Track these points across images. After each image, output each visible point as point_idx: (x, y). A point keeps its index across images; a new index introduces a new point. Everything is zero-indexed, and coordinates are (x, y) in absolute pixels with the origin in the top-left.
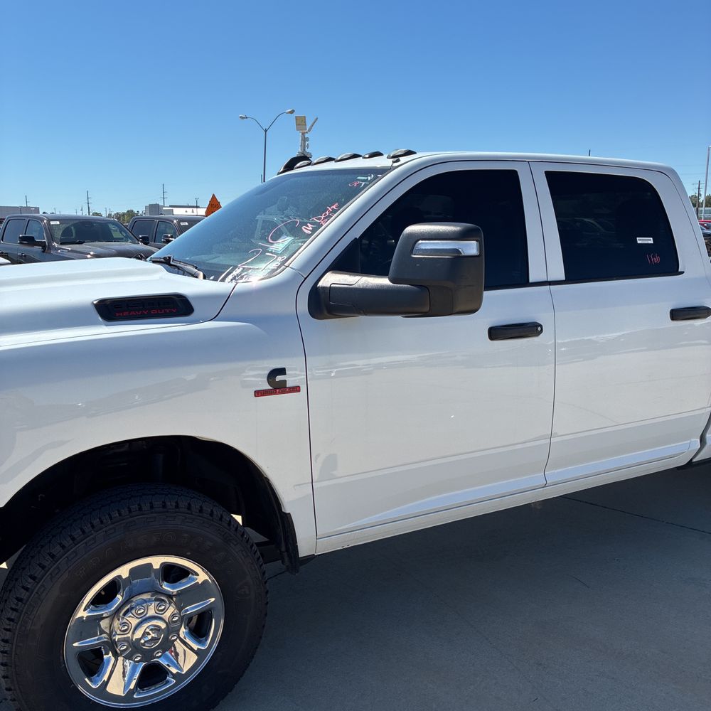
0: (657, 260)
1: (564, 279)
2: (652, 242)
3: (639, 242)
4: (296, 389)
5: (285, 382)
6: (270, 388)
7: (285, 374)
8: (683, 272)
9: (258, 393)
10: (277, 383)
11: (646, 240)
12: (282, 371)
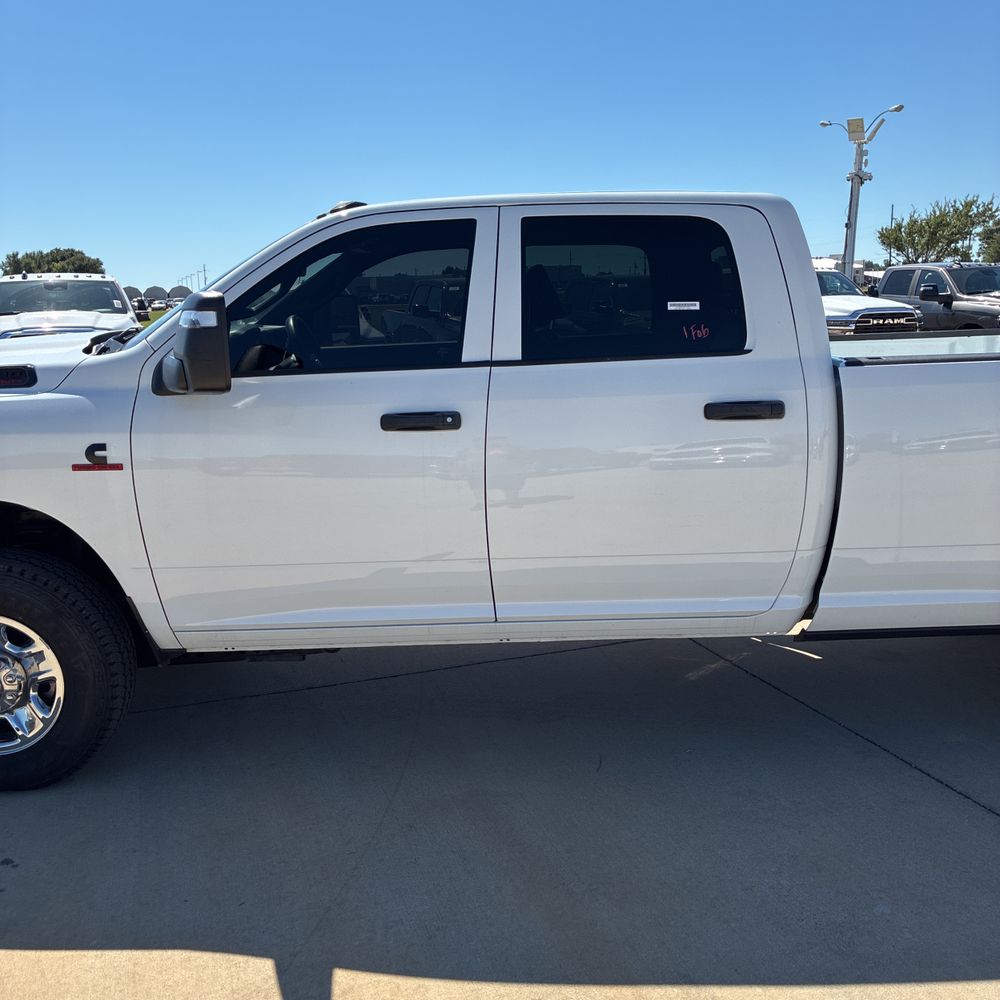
0: (703, 333)
1: (520, 358)
2: (697, 307)
3: (670, 308)
4: (119, 467)
5: (105, 458)
6: (89, 463)
7: (105, 450)
8: (750, 351)
9: (76, 467)
10: (96, 459)
11: (689, 305)
12: (102, 447)
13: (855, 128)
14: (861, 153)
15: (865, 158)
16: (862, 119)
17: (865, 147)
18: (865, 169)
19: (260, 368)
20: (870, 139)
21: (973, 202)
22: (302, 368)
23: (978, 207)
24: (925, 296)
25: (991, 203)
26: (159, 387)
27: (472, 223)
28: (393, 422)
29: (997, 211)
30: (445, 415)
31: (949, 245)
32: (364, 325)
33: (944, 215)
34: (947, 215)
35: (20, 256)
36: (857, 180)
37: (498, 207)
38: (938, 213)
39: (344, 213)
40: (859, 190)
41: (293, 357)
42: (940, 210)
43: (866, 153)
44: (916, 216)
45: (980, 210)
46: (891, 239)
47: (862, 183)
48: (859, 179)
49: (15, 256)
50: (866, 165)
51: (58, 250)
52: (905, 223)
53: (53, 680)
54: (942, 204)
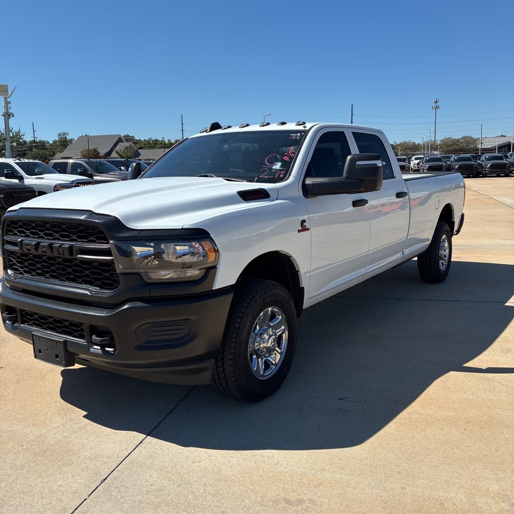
4: (308, 229)
5: (306, 226)
6: (302, 229)
7: (306, 222)
8: (396, 177)
9: (299, 231)
14: (7, 103)
15: (9, 105)
16: (7, 85)
20: (10, 96)
40: (8, 121)
43: (9, 103)
47: (9, 118)
48: (7, 116)
50: (10, 109)
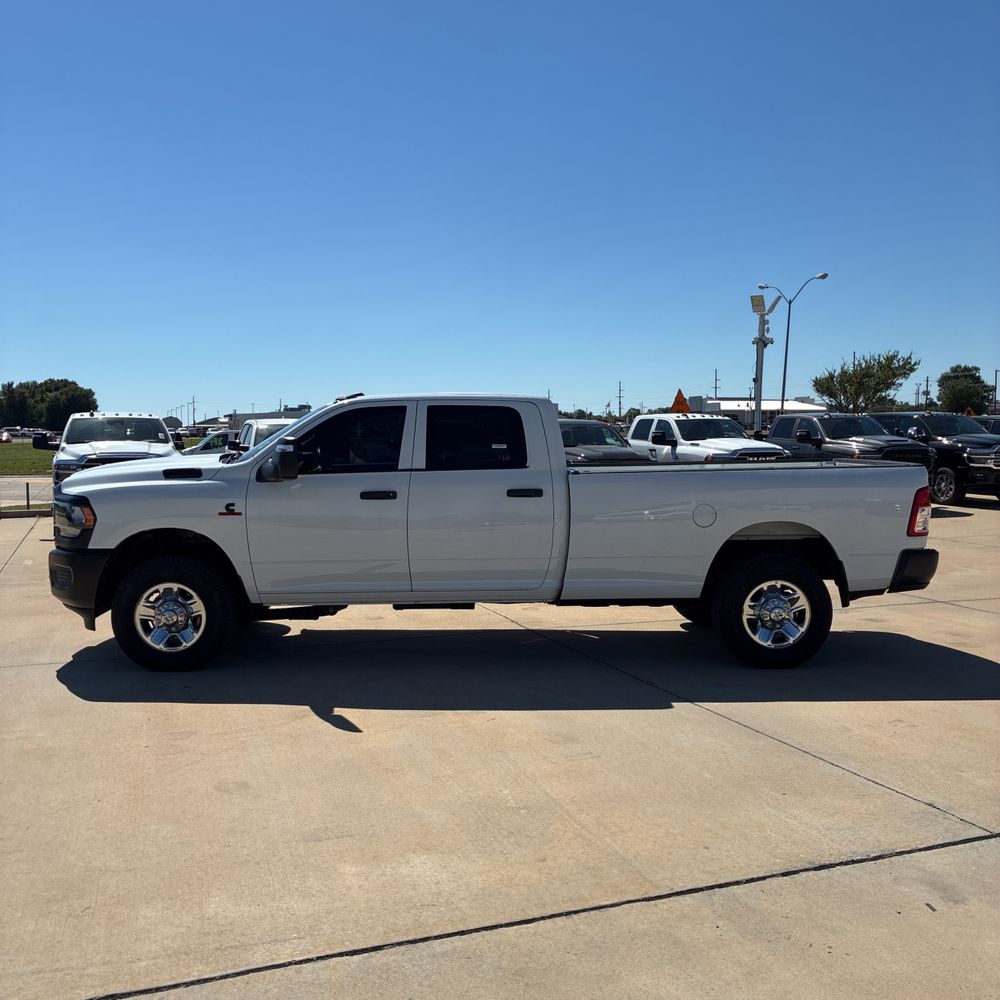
0: (508, 458)
1: (425, 468)
2: (505, 447)
4: (240, 514)
5: (234, 510)
6: (226, 512)
8: (530, 467)
9: (221, 514)
10: (230, 510)
11: (502, 446)
12: (233, 505)
13: (757, 303)
14: (763, 322)
15: (766, 326)
16: (763, 295)
17: (767, 318)
18: (767, 335)
19: (305, 470)
21: (894, 357)
22: (324, 471)
23: (898, 361)
24: (801, 439)
25: (910, 358)
26: (261, 477)
27: (405, 408)
28: (365, 496)
29: (915, 364)
30: (389, 492)
31: (875, 393)
32: (352, 455)
33: (869, 367)
34: (872, 367)
35: (14, 386)
36: (761, 344)
37: (417, 400)
38: (863, 366)
39: (346, 401)
40: (763, 352)
41: (320, 467)
42: (866, 362)
44: (846, 368)
45: (901, 364)
46: (824, 386)
47: (765, 346)
48: (762, 343)
49: (10, 385)
50: (768, 332)
51: (52, 381)
52: (836, 374)
53: (200, 616)
54: (868, 358)
